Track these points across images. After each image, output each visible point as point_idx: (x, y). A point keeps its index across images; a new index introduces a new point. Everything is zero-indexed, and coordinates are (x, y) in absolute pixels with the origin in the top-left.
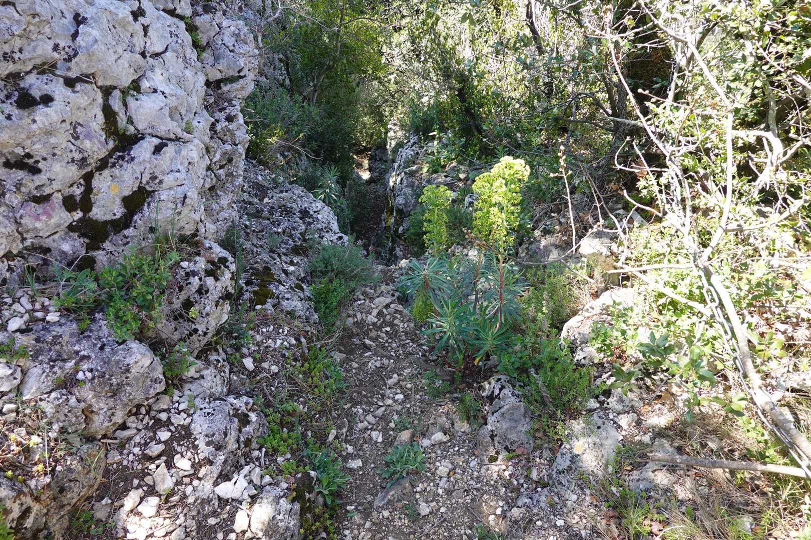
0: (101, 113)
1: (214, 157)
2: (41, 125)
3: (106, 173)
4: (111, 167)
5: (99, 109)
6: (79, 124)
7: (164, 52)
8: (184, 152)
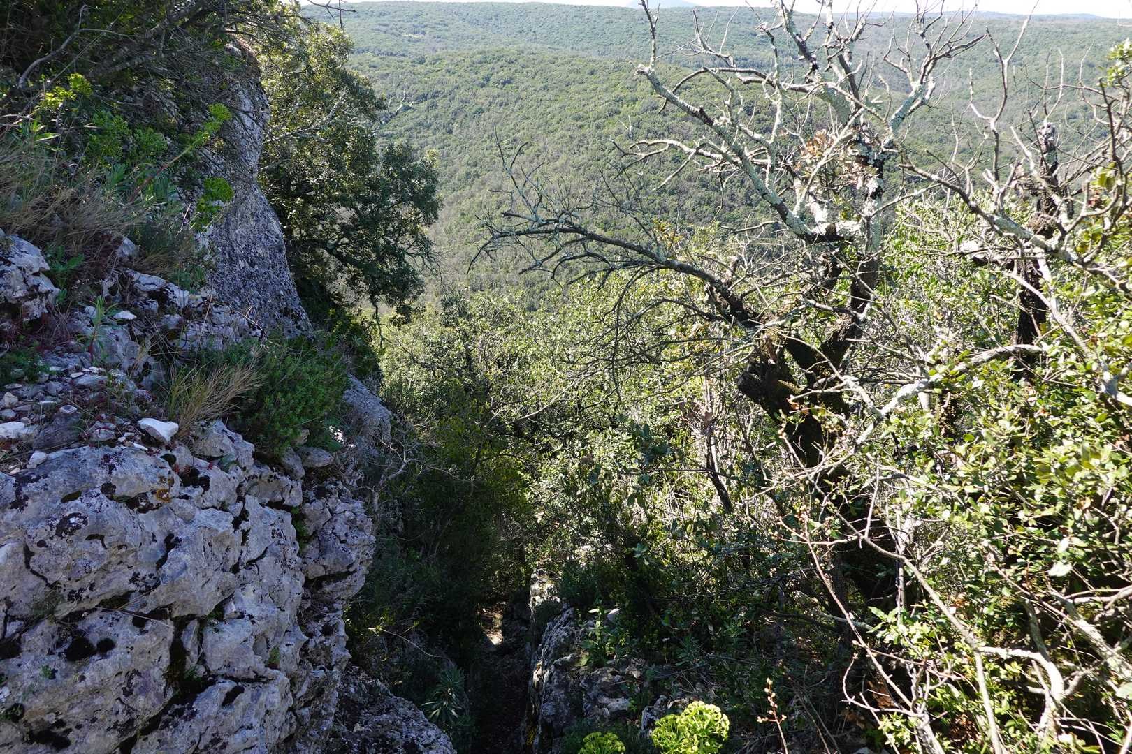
0: (168, 653)
1: (300, 690)
2: (89, 684)
3: (154, 737)
4: (163, 728)
5: (167, 648)
6: (137, 673)
7: (260, 557)
8: (262, 698)
